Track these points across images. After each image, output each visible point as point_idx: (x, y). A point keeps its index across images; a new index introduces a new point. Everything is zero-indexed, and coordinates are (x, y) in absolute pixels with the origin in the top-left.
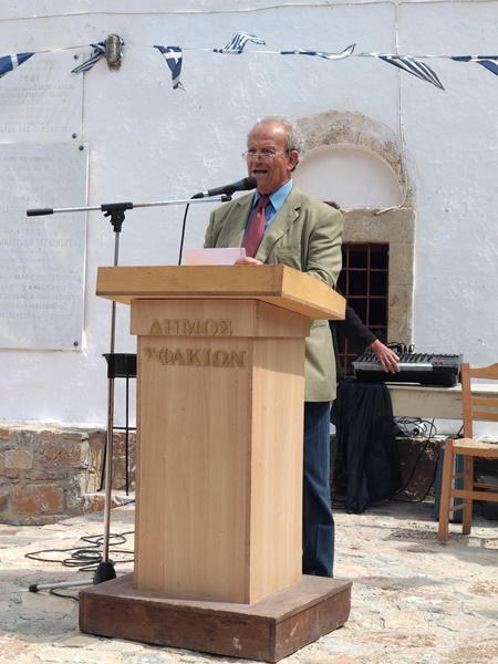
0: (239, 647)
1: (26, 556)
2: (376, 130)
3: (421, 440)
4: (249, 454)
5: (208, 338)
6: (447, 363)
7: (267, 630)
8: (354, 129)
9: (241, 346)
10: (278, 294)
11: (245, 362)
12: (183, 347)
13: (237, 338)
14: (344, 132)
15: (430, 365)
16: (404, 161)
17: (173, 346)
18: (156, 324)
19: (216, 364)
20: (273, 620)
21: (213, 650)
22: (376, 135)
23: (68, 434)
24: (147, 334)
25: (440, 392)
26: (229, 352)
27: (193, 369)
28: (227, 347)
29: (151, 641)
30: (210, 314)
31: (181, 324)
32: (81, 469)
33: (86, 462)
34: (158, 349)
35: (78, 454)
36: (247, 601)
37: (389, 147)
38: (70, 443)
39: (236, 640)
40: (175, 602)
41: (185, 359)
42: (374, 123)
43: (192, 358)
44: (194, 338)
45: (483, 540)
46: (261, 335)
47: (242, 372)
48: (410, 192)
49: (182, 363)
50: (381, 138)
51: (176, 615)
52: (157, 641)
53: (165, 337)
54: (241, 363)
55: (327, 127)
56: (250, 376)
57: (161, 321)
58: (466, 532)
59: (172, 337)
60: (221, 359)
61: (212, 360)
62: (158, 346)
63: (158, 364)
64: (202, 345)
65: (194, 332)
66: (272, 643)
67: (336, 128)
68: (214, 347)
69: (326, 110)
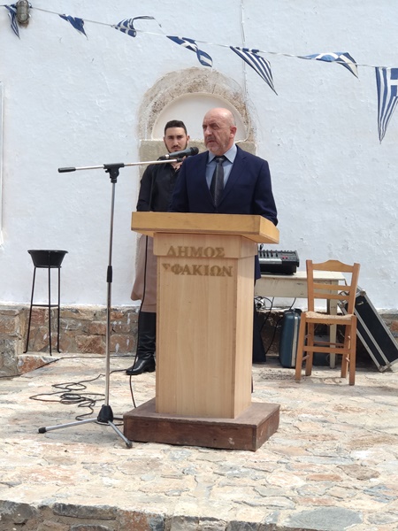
0: (233, 443)
1: (31, 398)
2: (226, 84)
3: (265, 311)
4: (235, 329)
5: (208, 258)
6: (290, 258)
7: (251, 432)
8: (211, 82)
9: (230, 264)
10: (258, 233)
11: (232, 273)
12: (190, 263)
13: (227, 258)
14: (203, 84)
15: (280, 260)
16: (248, 107)
17: (183, 263)
18: (172, 248)
19: (213, 274)
20: (255, 426)
21: (215, 446)
22: (227, 88)
23: (4, 311)
24: (165, 254)
25: (286, 279)
26: (221, 266)
27: (197, 276)
28: (220, 264)
29: (174, 443)
30: (210, 244)
31: (189, 250)
32: (15, 336)
33: (18, 331)
34: (172, 264)
35: (13, 326)
36: (232, 417)
37: (236, 96)
38: (6, 318)
39: (231, 439)
40: (190, 419)
41: (192, 271)
42: (225, 79)
43: (196, 271)
44: (198, 258)
45: (321, 379)
46: (242, 256)
47: (230, 279)
48: (252, 130)
49: (189, 273)
50: (231, 89)
51: (190, 426)
52: (178, 443)
53: (178, 257)
54: (229, 274)
55: (190, 80)
56: (236, 282)
57: (175, 247)
58: (308, 374)
59: (182, 257)
60: (216, 271)
61: (209, 272)
62: (173, 262)
63: (172, 274)
64: (204, 263)
65: (197, 254)
66: (254, 439)
67: (197, 80)
68: (211, 264)
69: (190, 67)
